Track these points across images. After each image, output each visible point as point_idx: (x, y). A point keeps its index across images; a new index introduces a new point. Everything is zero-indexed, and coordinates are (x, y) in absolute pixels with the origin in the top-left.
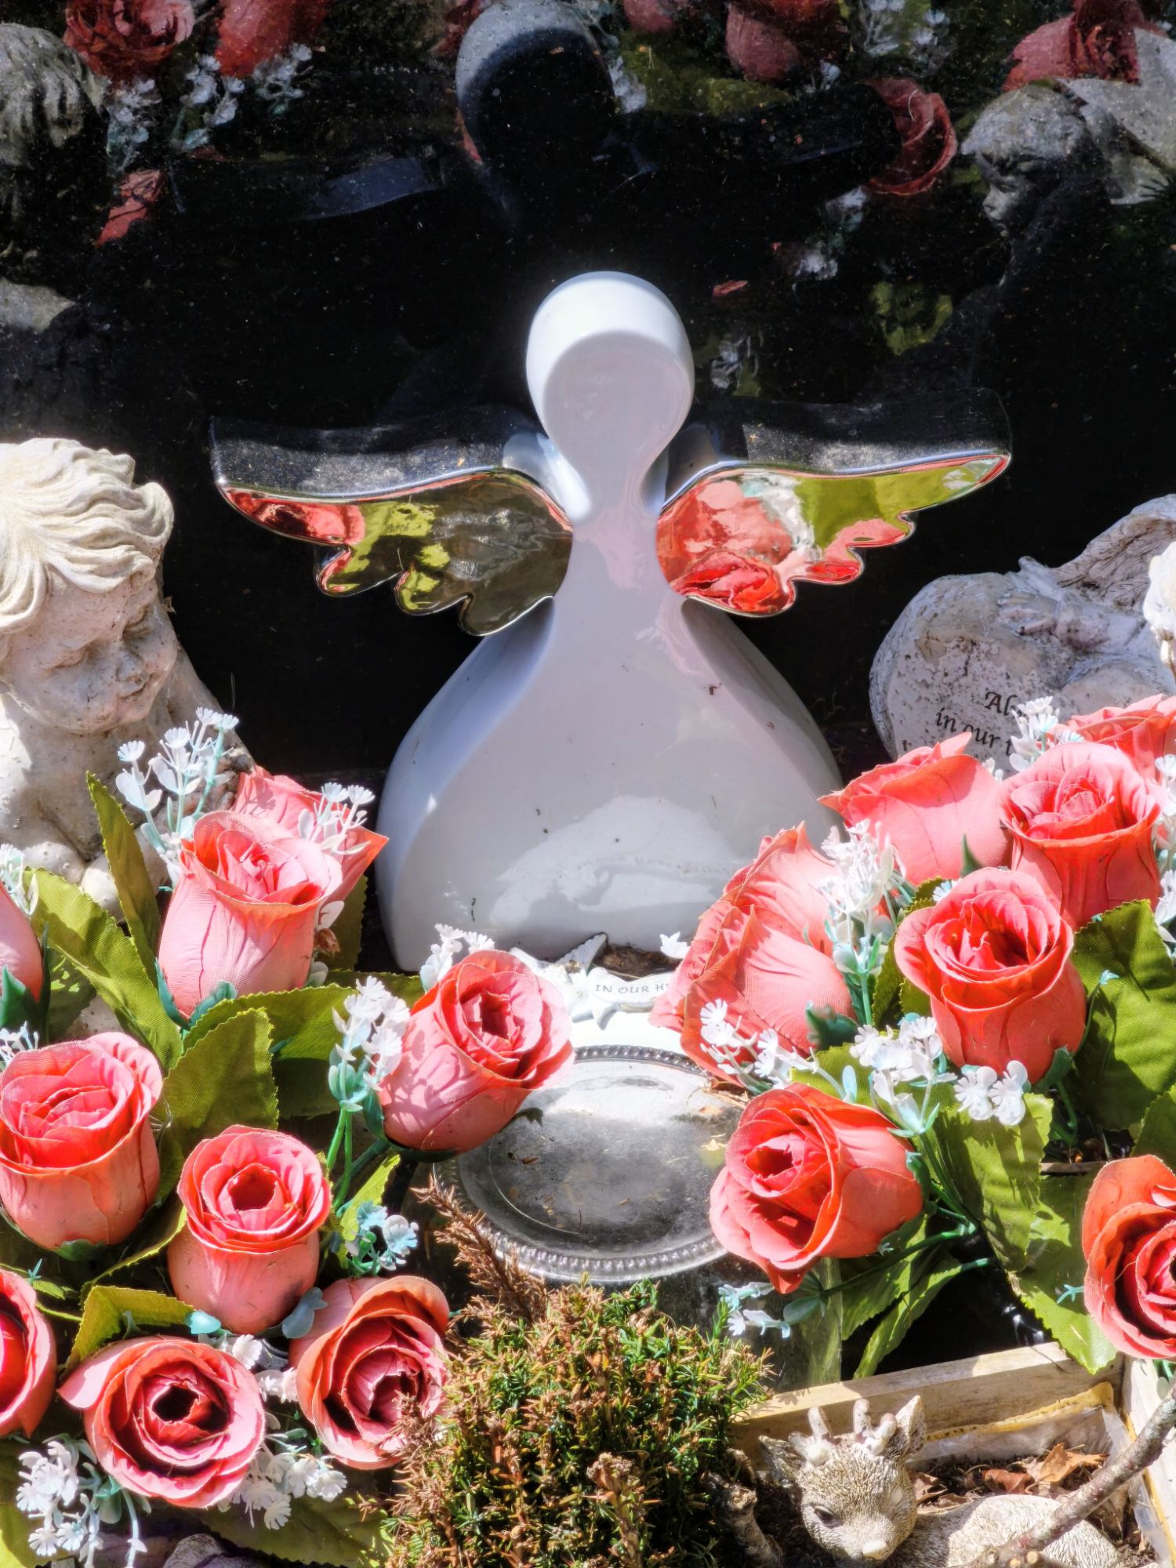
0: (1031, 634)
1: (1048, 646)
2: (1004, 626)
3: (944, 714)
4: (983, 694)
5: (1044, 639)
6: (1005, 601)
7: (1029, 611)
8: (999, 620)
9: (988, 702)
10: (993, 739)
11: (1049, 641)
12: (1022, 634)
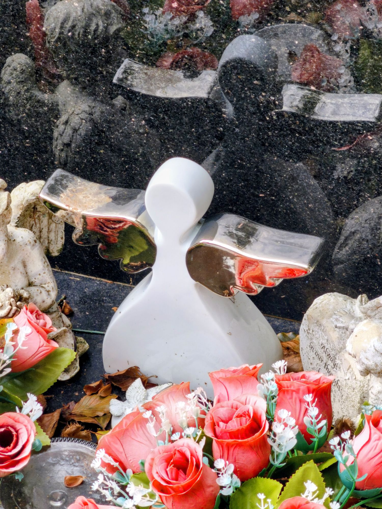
0: (340, 328)
1: (344, 335)
2: (332, 322)
3: (312, 344)
4: (321, 343)
5: (343, 331)
6: (336, 312)
7: (341, 319)
8: (331, 318)
9: (322, 347)
10: (322, 360)
11: (345, 333)
12: (336, 327)
